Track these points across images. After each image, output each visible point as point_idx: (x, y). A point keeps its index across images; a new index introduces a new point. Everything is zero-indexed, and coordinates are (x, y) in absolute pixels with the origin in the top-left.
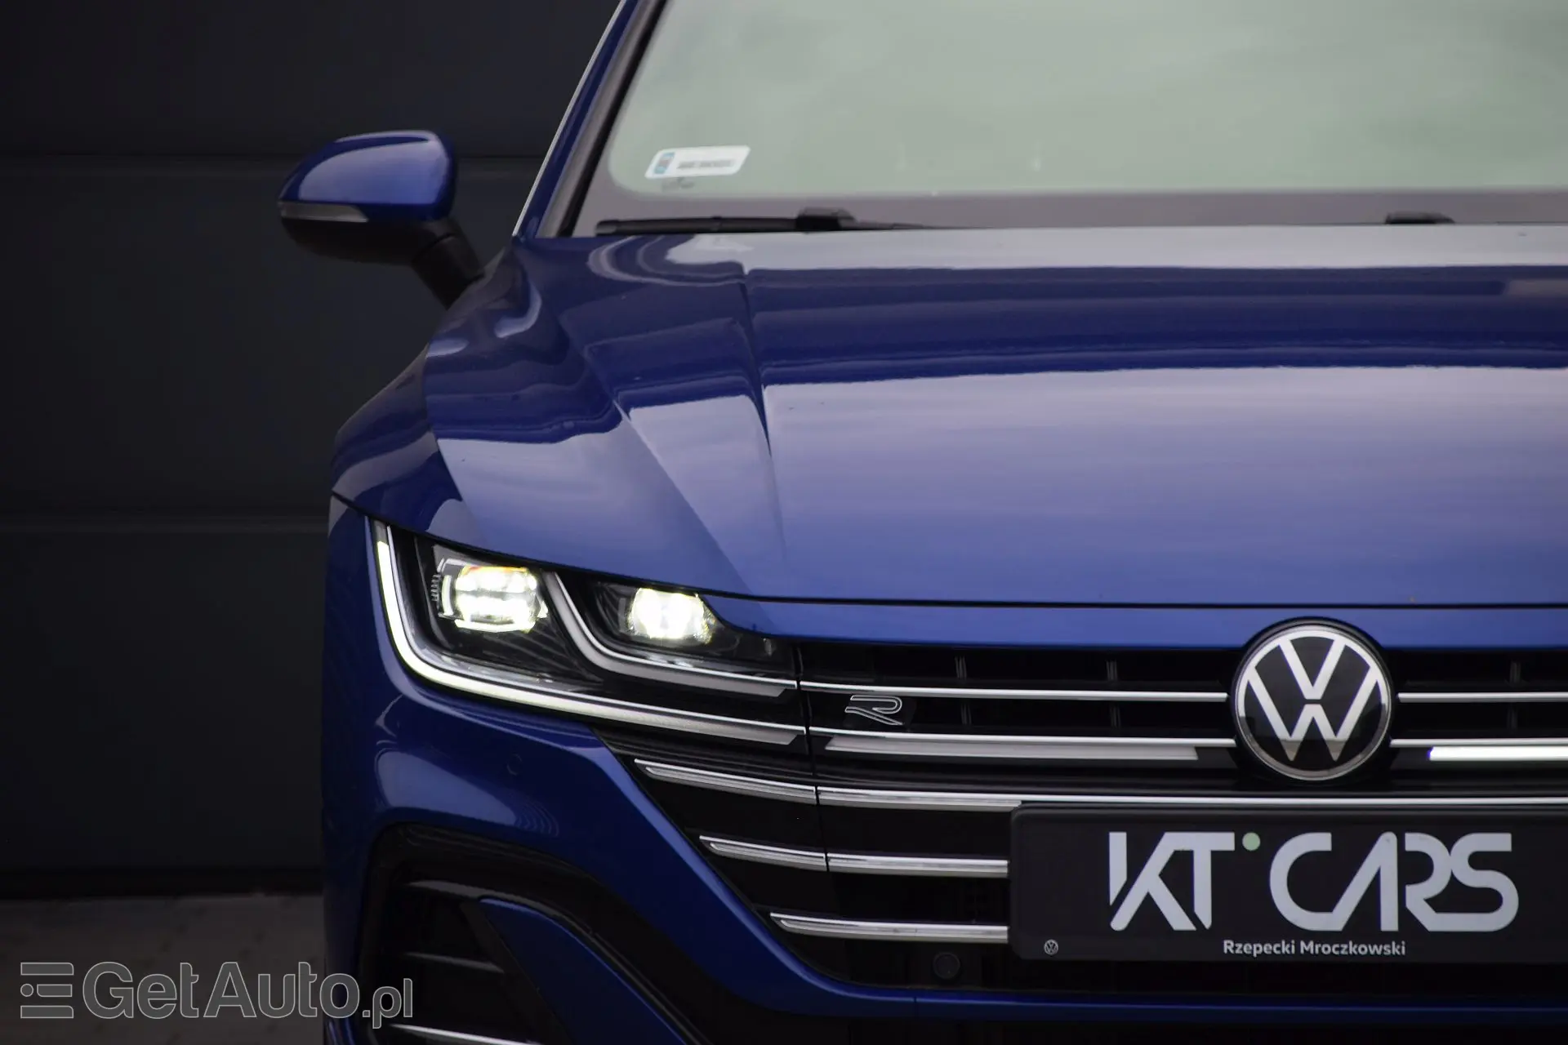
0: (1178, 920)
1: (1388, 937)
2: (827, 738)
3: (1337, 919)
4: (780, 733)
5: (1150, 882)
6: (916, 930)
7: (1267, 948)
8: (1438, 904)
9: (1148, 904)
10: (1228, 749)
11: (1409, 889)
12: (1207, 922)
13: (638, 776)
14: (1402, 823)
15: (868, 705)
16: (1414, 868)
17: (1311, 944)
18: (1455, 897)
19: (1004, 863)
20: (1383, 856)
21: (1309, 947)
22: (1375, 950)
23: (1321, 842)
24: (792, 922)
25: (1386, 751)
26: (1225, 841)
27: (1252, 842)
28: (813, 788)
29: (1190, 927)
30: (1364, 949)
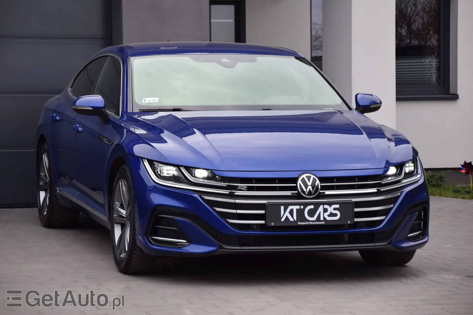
0: (291, 219)
1: (322, 221)
2: (235, 192)
3: (314, 219)
4: (226, 192)
5: (287, 214)
6: (250, 222)
7: (304, 223)
8: (329, 216)
9: (287, 217)
10: (296, 193)
11: (325, 214)
12: (296, 220)
13: (203, 199)
14: (323, 204)
15: (241, 187)
16: (325, 210)
17: (311, 222)
18: (331, 215)
19: (264, 211)
20: (321, 209)
21: (311, 223)
22: (320, 223)
23: (312, 207)
24: (231, 221)
25: (320, 193)
26: (298, 207)
27: (302, 207)
28: (234, 200)
29: (293, 220)
30: (318, 223)
